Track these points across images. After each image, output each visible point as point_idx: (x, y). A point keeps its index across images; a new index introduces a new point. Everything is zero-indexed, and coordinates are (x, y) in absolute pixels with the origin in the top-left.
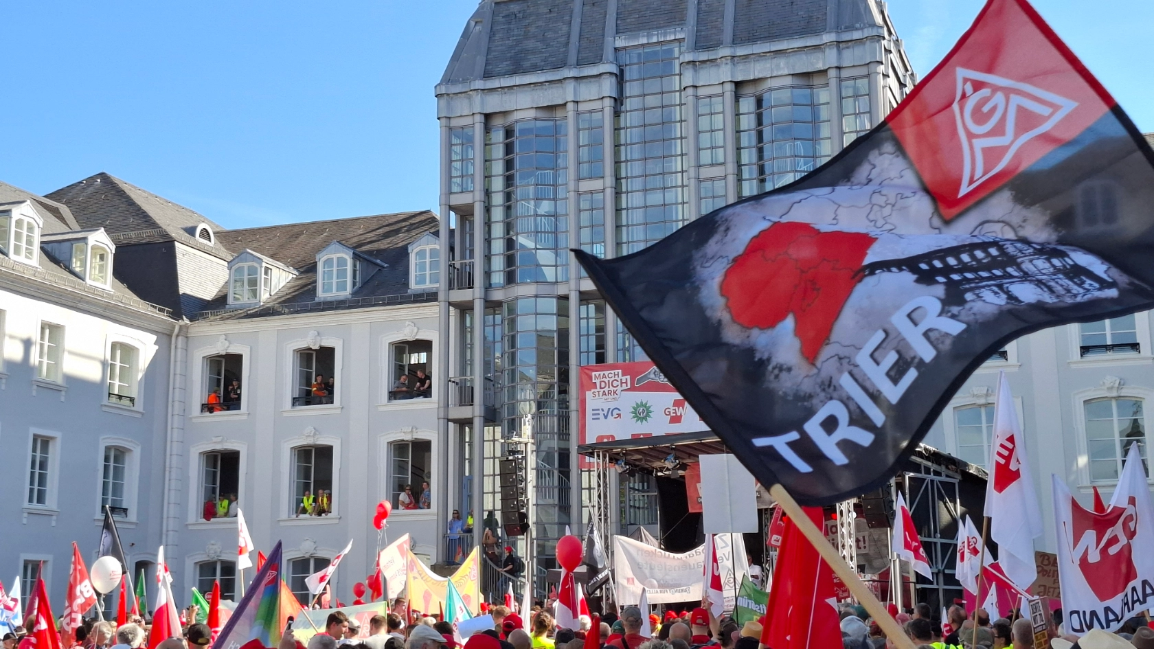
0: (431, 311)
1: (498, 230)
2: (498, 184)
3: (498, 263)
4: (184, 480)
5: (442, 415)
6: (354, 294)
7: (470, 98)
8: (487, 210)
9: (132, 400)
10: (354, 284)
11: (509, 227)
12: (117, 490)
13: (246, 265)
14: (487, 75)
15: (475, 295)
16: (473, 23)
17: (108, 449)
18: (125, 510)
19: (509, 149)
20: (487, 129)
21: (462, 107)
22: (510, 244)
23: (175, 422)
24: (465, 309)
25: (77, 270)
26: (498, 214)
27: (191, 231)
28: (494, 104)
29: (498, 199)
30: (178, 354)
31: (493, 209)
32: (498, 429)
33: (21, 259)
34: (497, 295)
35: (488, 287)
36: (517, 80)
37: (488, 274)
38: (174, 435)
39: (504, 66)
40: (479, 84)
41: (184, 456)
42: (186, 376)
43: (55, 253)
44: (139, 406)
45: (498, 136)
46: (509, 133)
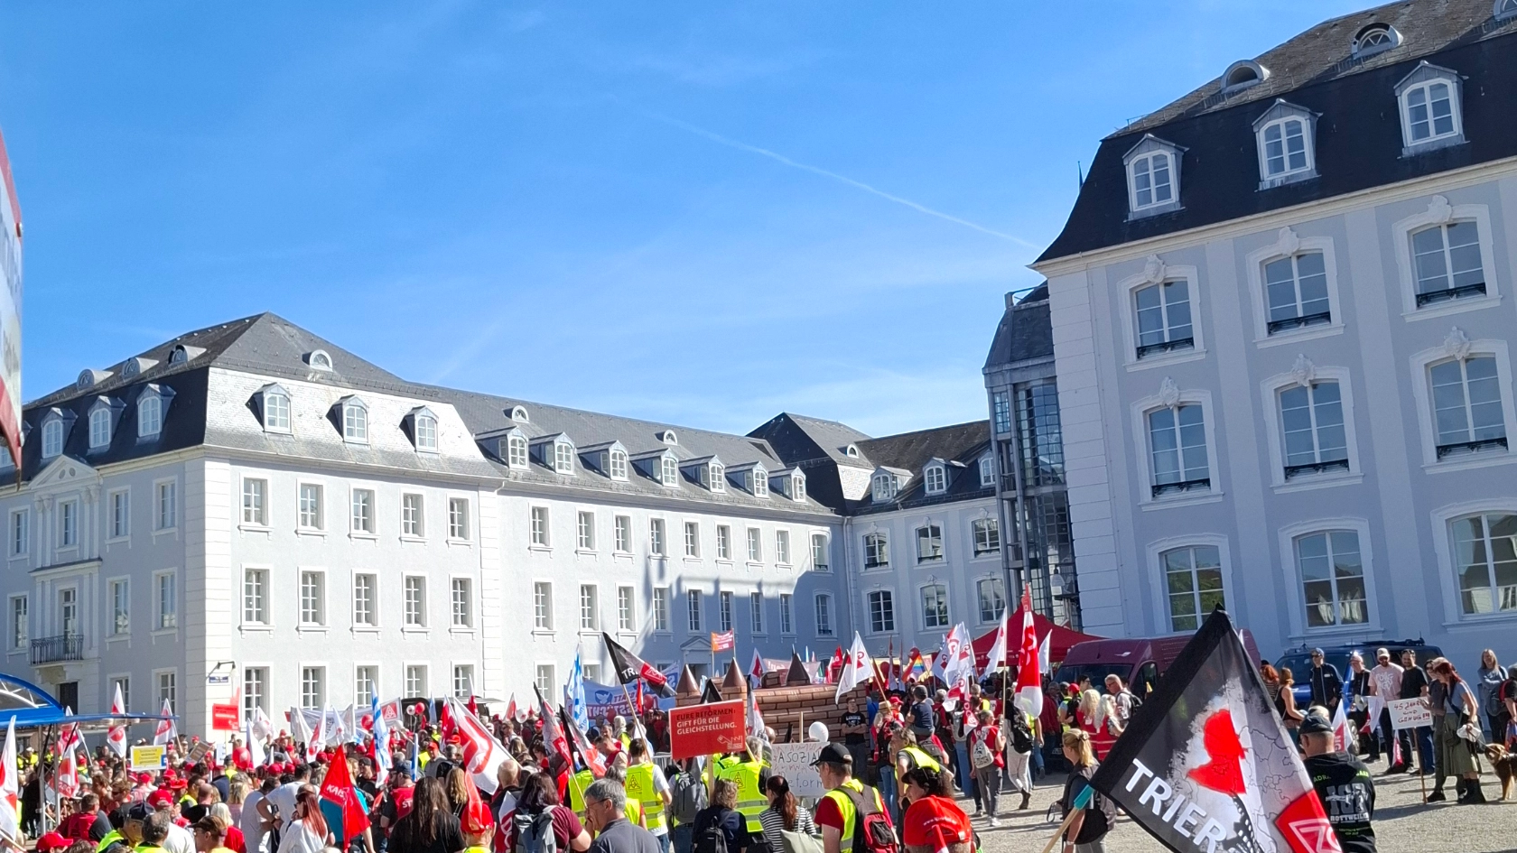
0: (992, 502)
1: (1028, 453)
2: (1025, 425)
3: (1029, 474)
4: (860, 610)
5: (1005, 566)
6: (948, 490)
7: (1003, 375)
8: (1020, 441)
9: (826, 566)
10: (947, 484)
11: (1034, 451)
12: (825, 620)
13: (881, 476)
14: (1012, 360)
15: (1017, 493)
16: (1001, 326)
17: (817, 597)
18: (830, 631)
19: (1030, 403)
20: (1015, 392)
21: (999, 380)
22: (1036, 461)
23: (850, 577)
24: (1013, 501)
25: (787, 494)
26: (1027, 443)
27: (844, 450)
28: (1018, 378)
29: (1026, 434)
30: (847, 535)
31: (1025, 451)
32: (1040, 570)
33: (760, 495)
34: (1031, 493)
35: (1025, 488)
36: (1030, 363)
37: (1024, 480)
38: (851, 584)
39: (1022, 353)
40: (1007, 367)
41: (858, 595)
42: (854, 547)
43: (776, 487)
44: (830, 570)
45: (1022, 395)
46: (1029, 393)
